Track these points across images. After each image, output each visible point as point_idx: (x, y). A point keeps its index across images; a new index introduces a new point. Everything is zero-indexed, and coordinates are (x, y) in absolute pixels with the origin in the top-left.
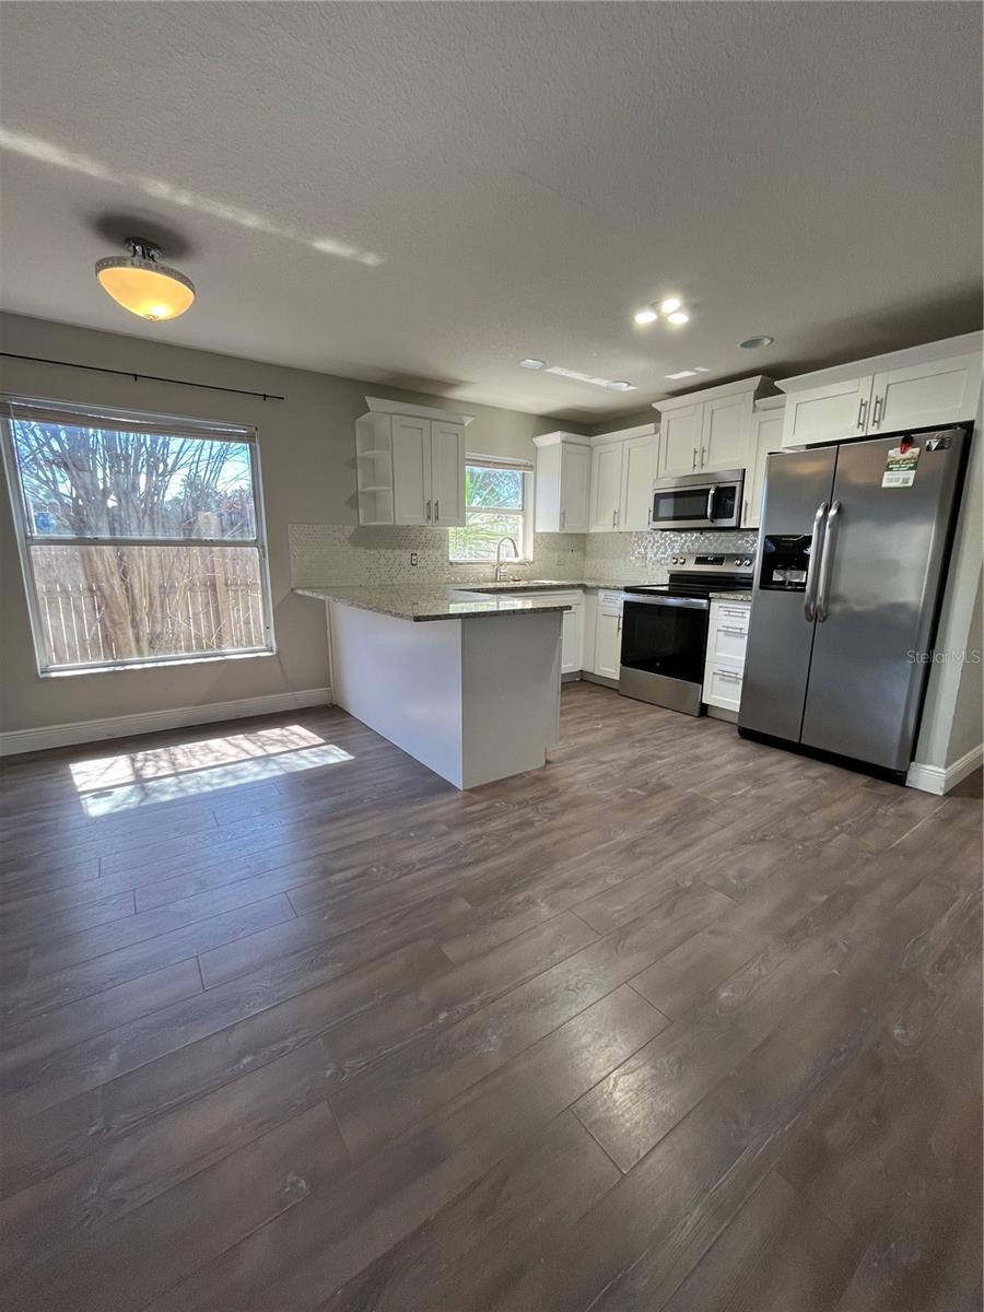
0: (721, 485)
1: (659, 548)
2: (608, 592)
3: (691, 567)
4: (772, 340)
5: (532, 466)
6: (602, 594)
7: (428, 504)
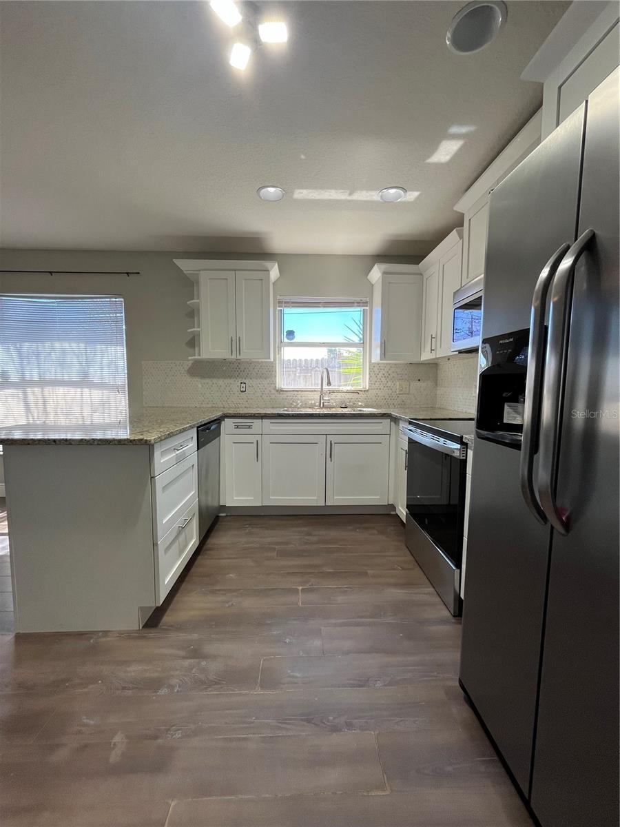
5: (367, 302)
7: (231, 340)
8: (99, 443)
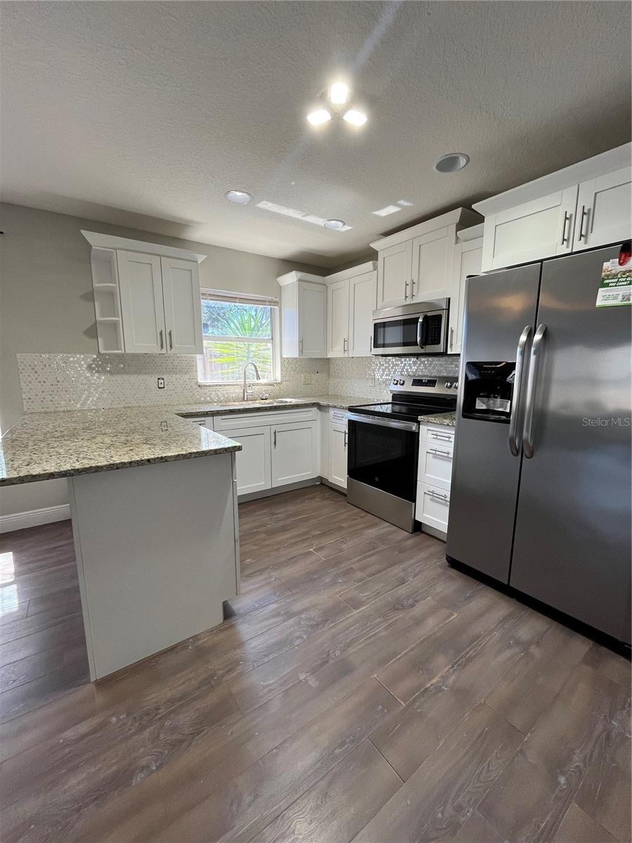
0: (429, 314)
1: (384, 370)
2: (336, 411)
3: (409, 388)
4: (468, 161)
5: (278, 302)
6: (332, 412)
7: (161, 334)
8: (197, 455)
